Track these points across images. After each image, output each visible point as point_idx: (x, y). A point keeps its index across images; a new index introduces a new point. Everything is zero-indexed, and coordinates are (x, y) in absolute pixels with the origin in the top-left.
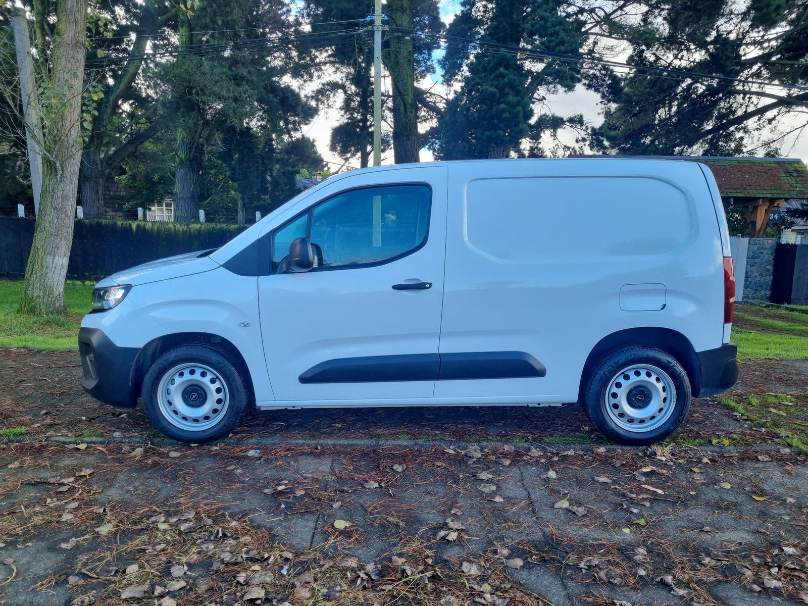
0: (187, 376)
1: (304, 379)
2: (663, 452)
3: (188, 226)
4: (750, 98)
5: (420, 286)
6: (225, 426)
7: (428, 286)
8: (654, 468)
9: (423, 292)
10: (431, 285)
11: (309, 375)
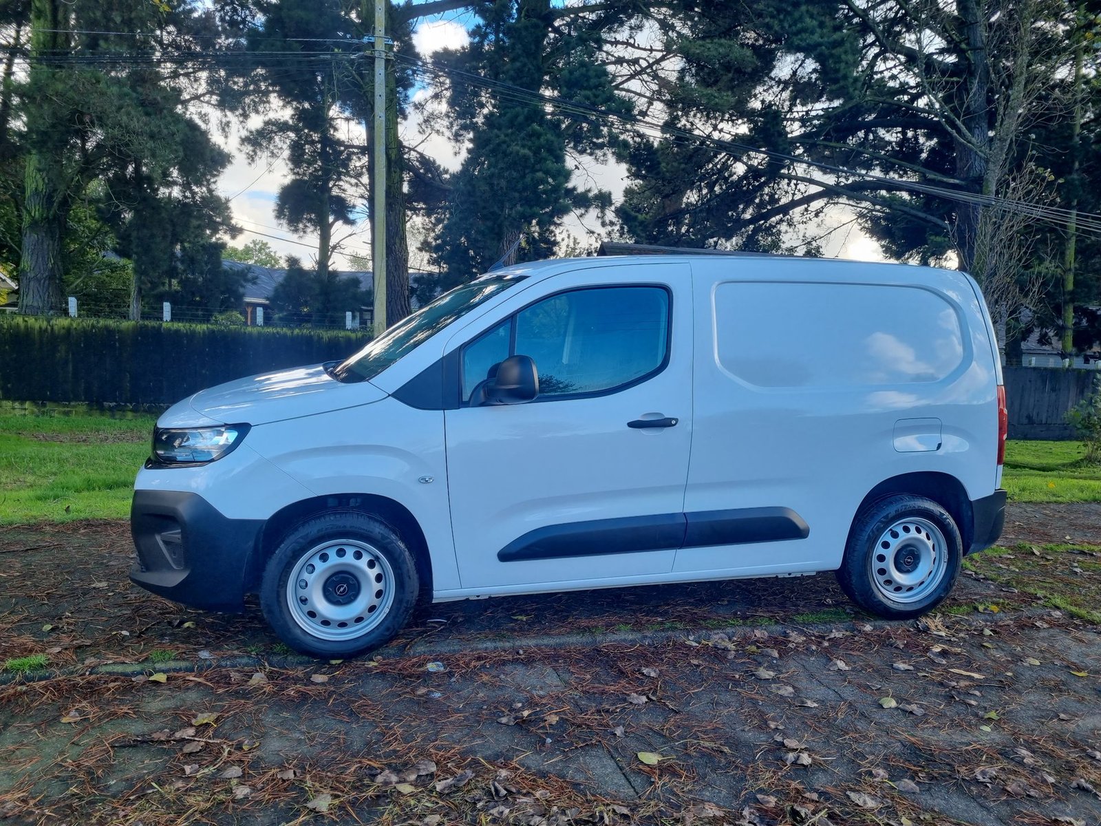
0: (334, 559)
1: (505, 556)
2: (935, 623)
3: (49, 322)
4: (796, 185)
5: (664, 423)
6: (388, 629)
7: (673, 422)
8: (946, 647)
9: (667, 430)
10: (677, 420)
11: (514, 550)
